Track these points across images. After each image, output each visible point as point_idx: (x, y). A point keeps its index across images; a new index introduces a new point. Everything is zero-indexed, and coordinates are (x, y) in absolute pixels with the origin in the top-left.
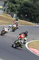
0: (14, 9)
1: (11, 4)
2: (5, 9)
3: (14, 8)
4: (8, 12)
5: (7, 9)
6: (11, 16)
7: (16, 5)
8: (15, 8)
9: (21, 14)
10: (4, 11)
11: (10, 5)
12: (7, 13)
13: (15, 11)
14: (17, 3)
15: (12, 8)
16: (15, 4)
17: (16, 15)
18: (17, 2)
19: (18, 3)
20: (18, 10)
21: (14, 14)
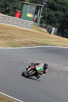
0: (52, 19)
1: (48, 11)
2: (37, 20)
3: (53, 17)
4: (42, 24)
5: (41, 18)
6: (48, 30)
7: (56, 12)
8: (55, 18)
9: (65, 28)
10: (36, 21)
11: (46, 12)
12: (41, 26)
13: (55, 22)
14: (59, 10)
15: (50, 17)
16: (54, 10)
17: (56, 30)
18: (59, 7)
19: (61, 9)
20: (59, 22)
21: (52, 28)
